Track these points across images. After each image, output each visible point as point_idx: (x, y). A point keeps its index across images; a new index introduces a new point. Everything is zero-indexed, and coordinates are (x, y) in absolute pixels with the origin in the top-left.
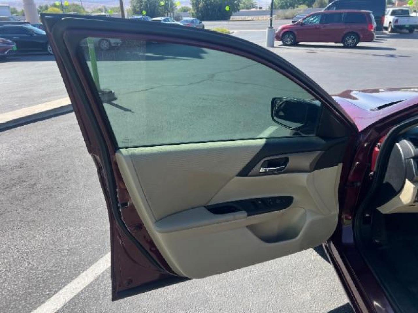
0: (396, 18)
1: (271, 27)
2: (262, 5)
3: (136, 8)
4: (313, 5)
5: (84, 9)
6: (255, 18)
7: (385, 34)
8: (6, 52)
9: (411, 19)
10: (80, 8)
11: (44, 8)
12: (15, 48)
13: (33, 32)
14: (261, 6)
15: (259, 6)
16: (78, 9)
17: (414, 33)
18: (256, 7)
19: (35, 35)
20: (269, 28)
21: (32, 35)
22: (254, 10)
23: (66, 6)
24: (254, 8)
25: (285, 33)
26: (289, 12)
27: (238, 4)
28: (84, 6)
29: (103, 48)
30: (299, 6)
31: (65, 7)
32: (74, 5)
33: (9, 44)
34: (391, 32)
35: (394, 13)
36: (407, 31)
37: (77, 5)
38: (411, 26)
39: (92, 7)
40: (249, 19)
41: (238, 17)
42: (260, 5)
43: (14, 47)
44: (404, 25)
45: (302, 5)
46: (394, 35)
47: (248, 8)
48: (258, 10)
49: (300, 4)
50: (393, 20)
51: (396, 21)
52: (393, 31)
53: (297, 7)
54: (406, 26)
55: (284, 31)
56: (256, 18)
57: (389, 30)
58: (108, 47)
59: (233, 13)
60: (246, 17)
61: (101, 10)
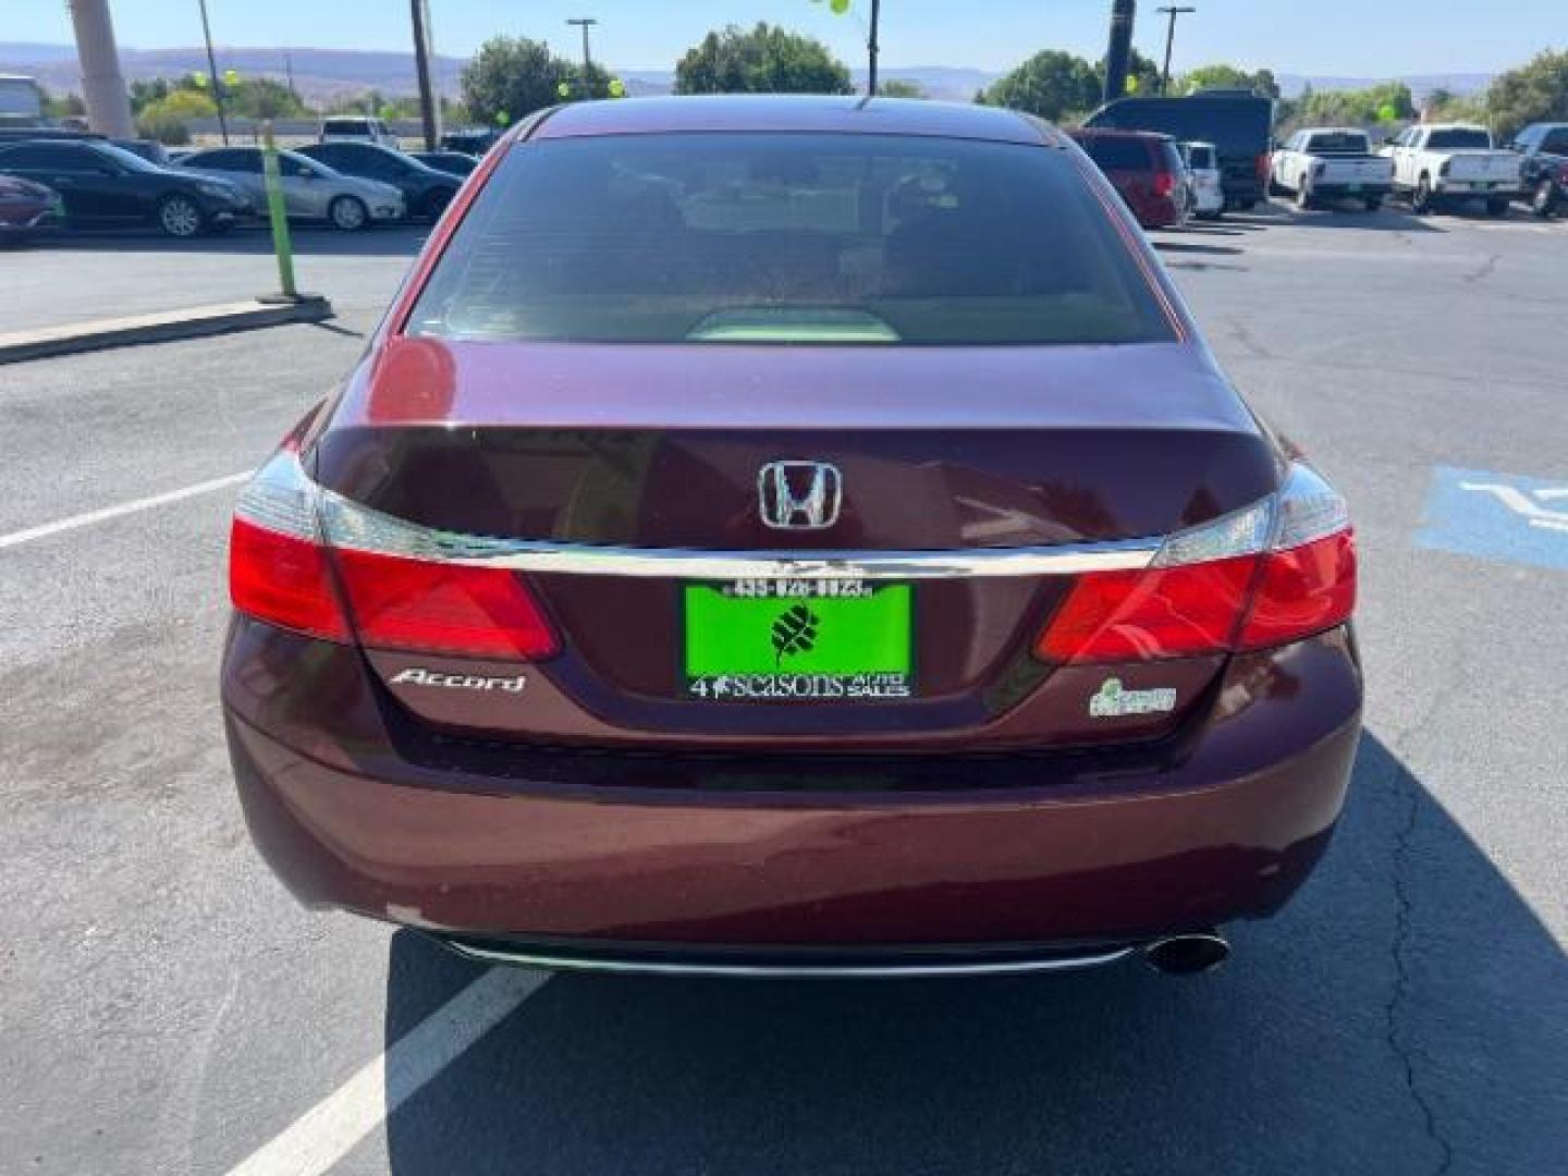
0: (1320, 161)
3: (483, 103)
5: (299, 102)
7: (1287, 211)
8: (33, 222)
9: (1368, 166)
10: (285, 96)
11: (150, 92)
12: (60, 212)
13: (119, 165)
16: (279, 100)
17: (1382, 209)
19: (125, 173)
21: (113, 174)
23: (235, 87)
28: (299, 88)
29: (341, 222)
31: (228, 92)
32: (263, 83)
33: (42, 196)
34: (1305, 206)
35: (1316, 146)
36: (1360, 205)
37: (272, 87)
38: (1366, 187)
39: (331, 93)
43: (56, 204)
44: (1346, 185)
46: (1315, 217)
50: (1311, 166)
51: (1320, 170)
52: (1310, 203)
54: (1351, 188)
57: (1301, 199)
58: (358, 222)
61: (360, 107)
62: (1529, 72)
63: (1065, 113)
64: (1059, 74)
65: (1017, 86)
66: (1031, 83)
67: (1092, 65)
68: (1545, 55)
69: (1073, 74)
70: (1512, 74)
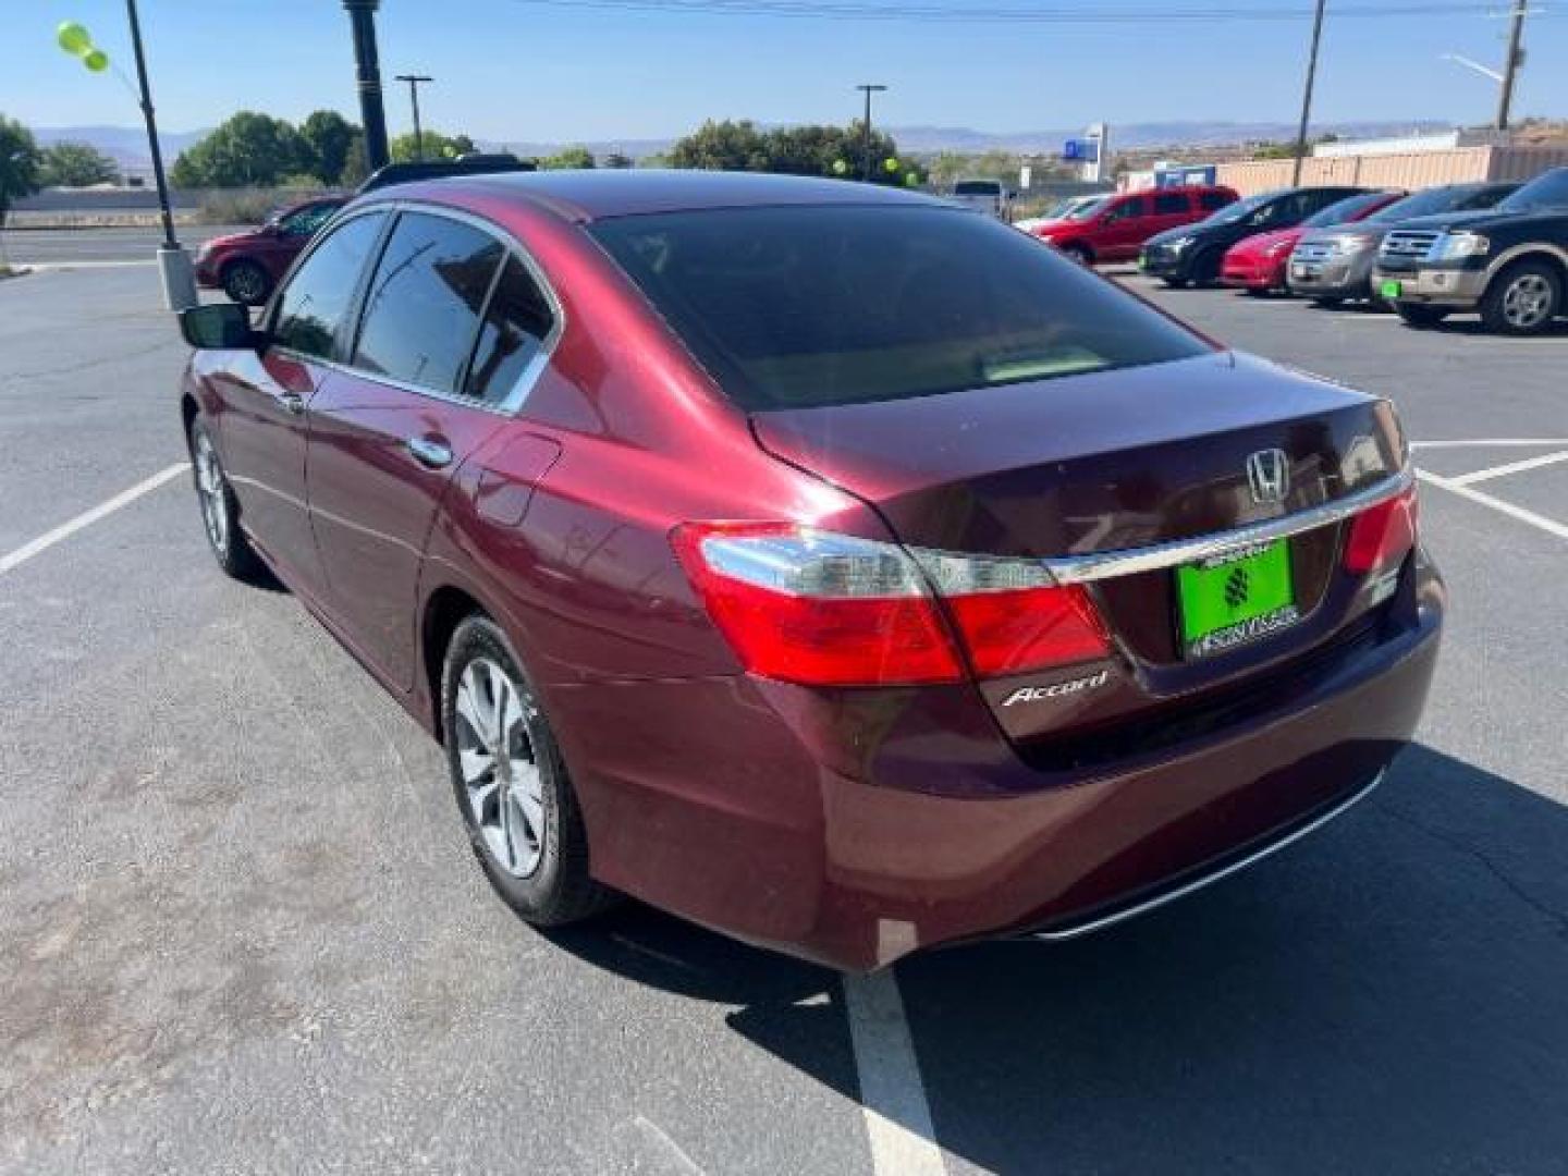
1: (171, 244)
2: (140, 171)
4: (343, 177)
6: (118, 217)
14: (138, 175)
15: (126, 175)
18: (116, 180)
20: (166, 247)
22: (106, 187)
24: (103, 180)
25: (229, 265)
26: (250, 198)
27: (29, 163)
30: (291, 180)
40: (89, 222)
41: (34, 214)
42: (129, 170)
45: (299, 177)
47: (75, 182)
48: (127, 188)
49: (294, 173)
53: (284, 182)
55: (227, 254)
56: (121, 218)
59: (13, 201)
60: (78, 213)
62: (699, 140)
63: (279, 176)
64: (265, 137)
65: (220, 148)
66: (236, 145)
67: (296, 127)
68: (708, 127)
69: (279, 136)
70: (688, 141)
